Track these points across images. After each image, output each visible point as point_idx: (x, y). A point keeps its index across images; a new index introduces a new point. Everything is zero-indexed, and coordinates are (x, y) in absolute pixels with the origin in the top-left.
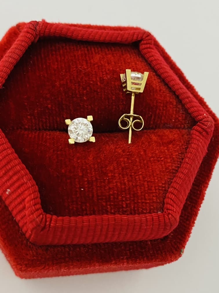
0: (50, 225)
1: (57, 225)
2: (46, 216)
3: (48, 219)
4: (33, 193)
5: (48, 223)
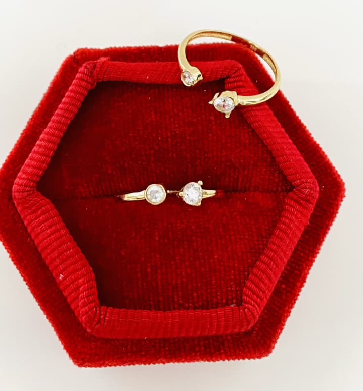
0: (104, 318)
1: (113, 318)
2: (100, 309)
3: (102, 313)
4: (88, 282)
5: (102, 317)
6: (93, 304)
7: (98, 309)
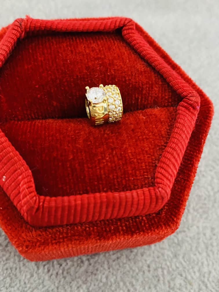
0: (43, 205)
1: (51, 205)
2: (39, 198)
3: (42, 200)
4: (26, 177)
5: (41, 204)
6: (33, 194)
7: (37, 198)
